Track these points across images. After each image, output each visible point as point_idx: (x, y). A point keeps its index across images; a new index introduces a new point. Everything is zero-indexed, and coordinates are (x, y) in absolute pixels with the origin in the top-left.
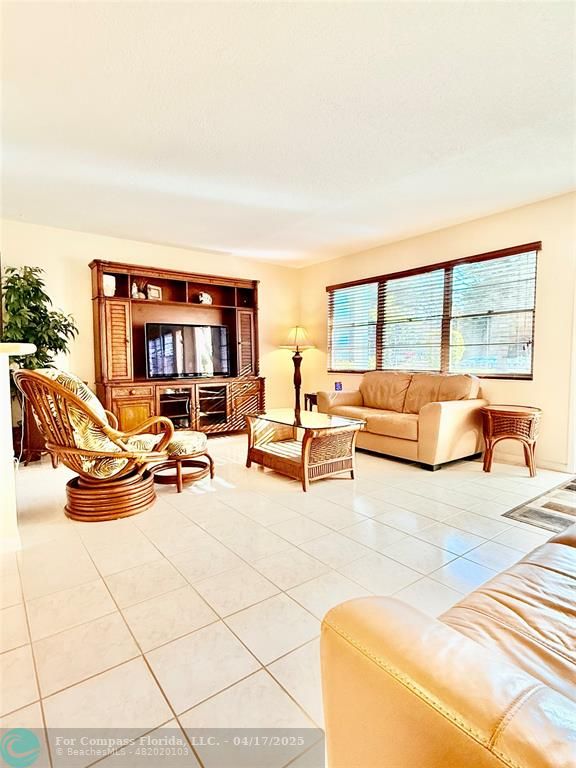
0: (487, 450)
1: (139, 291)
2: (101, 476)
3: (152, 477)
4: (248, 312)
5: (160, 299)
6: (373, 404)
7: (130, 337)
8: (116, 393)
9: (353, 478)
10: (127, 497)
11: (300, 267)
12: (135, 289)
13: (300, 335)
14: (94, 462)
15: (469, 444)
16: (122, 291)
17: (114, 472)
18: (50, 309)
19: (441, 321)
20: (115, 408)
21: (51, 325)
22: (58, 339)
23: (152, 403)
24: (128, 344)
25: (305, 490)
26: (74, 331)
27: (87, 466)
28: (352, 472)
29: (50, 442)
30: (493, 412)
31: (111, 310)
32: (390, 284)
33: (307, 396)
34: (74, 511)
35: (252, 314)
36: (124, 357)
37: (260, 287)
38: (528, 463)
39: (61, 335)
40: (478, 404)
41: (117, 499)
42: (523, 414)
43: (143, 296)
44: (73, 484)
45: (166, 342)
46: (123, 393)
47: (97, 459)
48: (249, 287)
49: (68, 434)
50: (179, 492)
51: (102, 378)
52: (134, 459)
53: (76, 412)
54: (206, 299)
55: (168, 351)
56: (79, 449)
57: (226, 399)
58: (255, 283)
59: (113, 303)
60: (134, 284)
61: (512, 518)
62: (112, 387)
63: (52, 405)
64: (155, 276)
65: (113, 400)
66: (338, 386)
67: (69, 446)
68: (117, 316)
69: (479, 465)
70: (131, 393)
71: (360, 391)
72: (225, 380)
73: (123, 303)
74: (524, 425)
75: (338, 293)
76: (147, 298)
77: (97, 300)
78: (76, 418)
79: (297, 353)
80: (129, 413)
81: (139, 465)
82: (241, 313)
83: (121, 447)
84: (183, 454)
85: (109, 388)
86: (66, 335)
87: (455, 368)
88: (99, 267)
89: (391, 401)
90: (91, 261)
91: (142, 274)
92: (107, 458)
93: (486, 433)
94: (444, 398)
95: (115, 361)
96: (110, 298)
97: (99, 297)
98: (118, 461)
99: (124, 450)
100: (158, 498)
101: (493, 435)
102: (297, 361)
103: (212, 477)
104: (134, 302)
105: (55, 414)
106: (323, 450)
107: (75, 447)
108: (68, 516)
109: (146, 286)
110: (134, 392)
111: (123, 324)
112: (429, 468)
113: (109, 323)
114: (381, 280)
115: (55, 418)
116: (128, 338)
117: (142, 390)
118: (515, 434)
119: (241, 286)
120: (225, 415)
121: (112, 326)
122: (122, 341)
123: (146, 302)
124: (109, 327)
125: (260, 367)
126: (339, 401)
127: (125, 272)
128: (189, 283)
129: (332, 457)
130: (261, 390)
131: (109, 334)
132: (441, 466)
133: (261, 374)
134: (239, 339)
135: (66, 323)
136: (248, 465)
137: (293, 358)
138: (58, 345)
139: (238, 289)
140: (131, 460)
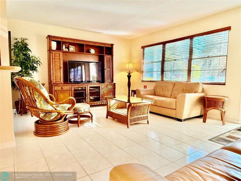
0: (205, 113)
1: (66, 48)
2: (47, 119)
3: (67, 121)
4: (109, 57)
5: (74, 51)
6: (158, 94)
7: (62, 66)
8: (56, 88)
9: (148, 123)
10: (57, 128)
11: (130, 38)
12: (64, 47)
13: (130, 66)
14: (44, 114)
15: (198, 111)
16: (59, 48)
17: (52, 118)
18: (31, 55)
19: (188, 61)
20: (56, 94)
21: (31, 61)
22: (34, 66)
23: (70, 93)
24: (61, 69)
25: (128, 128)
26: (40, 63)
27: (42, 115)
28: (148, 121)
29: (28, 106)
30: (208, 98)
31: (55, 55)
32: (167, 45)
33: (132, 91)
34: (37, 133)
35: (111, 57)
36: (60, 74)
37: (114, 46)
38: (222, 120)
39: (35, 65)
40: (202, 95)
41: (53, 128)
42: (220, 99)
43: (67, 50)
44: (37, 122)
45: (79, 69)
46: (59, 88)
47: (45, 113)
48: (110, 46)
49: (34, 103)
50: (78, 127)
51: (51, 82)
52: (60, 113)
53: (37, 94)
54: (93, 51)
55: (79, 73)
56: (39, 109)
57: (100, 91)
58: (112, 45)
59: (55, 52)
60: (64, 45)
61: (212, 141)
62: (55, 86)
63: (28, 91)
64: (72, 42)
65: (55, 91)
66: (145, 87)
67: (35, 107)
68: (57, 58)
69: (201, 120)
70: (62, 88)
71: (154, 89)
72: (100, 84)
73: (59, 53)
74: (221, 104)
75: (146, 49)
76: (69, 50)
77: (49, 51)
78: (37, 97)
79: (129, 74)
80: (61, 96)
81: (62, 116)
82: (107, 57)
83: (54, 108)
84: (80, 112)
85: (53, 86)
86: (37, 65)
87: (193, 80)
88: (50, 38)
89: (166, 93)
90: (47, 36)
91: (67, 41)
92: (49, 112)
93: (204, 107)
94: (188, 92)
95: (56, 76)
96: (54, 51)
97: (50, 50)
98: (54, 114)
99: (56, 109)
100: (70, 129)
101: (207, 108)
102: (129, 77)
103: (92, 122)
104: (64, 52)
105: (29, 95)
106: (136, 112)
107: (37, 108)
108: (35, 135)
109: (68, 46)
110: (63, 88)
111: (59, 61)
112: (180, 120)
113: (54, 61)
114: (164, 43)
115: (29, 96)
116: (61, 67)
117: (66, 87)
118: (217, 107)
119: (106, 46)
120: (99, 98)
121: (55, 62)
122: (59, 67)
123: (69, 52)
124: (54, 62)
125: (114, 79)
126: (145, 93)
127: (60, 40)
128: (85, 44)
129: (140, 115)
130: (114, 88)
131: (54, 65)
132: (185, 120)
133: (114, 82)
134: (106, 67)
135: (37, 60)
136: (107, 117)
137: (128, 76)
138: (34, 69)
139: (105, 47)
140: (59, 113)
